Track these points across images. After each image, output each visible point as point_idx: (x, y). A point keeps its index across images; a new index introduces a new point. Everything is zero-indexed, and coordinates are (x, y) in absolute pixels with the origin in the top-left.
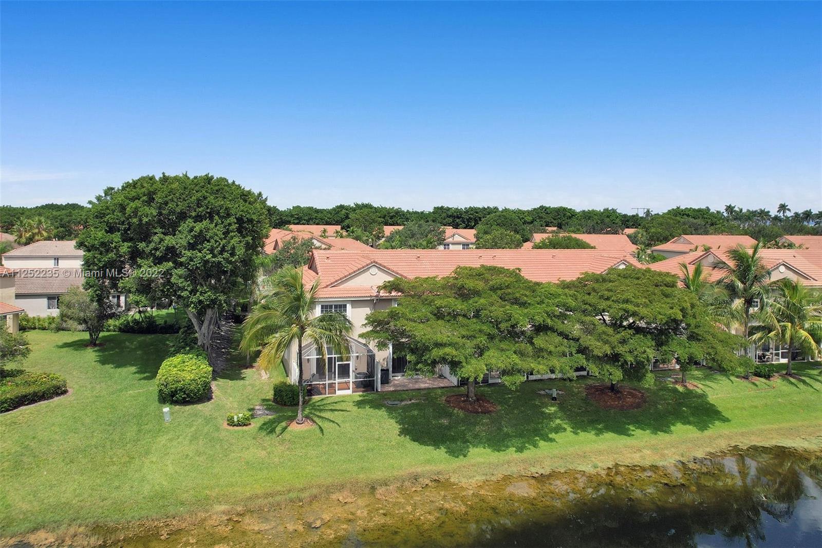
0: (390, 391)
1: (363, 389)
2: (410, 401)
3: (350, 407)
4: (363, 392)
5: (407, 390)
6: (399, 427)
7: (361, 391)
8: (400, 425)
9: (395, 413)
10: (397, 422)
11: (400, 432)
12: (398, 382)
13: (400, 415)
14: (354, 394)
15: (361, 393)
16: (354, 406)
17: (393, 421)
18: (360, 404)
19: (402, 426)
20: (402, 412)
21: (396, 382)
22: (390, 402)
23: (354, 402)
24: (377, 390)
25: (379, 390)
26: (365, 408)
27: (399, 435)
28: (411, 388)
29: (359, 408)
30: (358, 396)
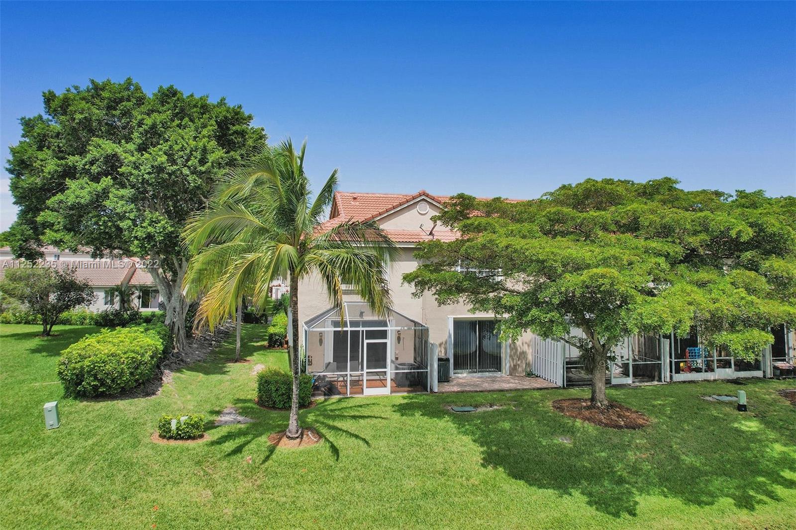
0: (454, 392)
1: (409, 389)
2: (491, 407)
3: (388, 412)
4: (409, 392)
5: (482, 391)
6: (482, 449)
7: (405, 391)
8: (482, 446)
9: (468, 425)
10: (475, 441)
11: (484, 459)
12: (464, 381)
13: (478, 428)
14: (393, 394)
15: (405, 394)
16: (394, 411)
17: (467, 439)
18: (404, 409)
19: (485, 448)
20: (481, 423)
21: (461, 381)
22: (456, 408)
23: (393, 406)
24: (431, 390)
25: (436, 390)
26: (413, 415)
27: (483, 465)
28: (488, 389)
29: (402, 415)
30: (401, 397)
